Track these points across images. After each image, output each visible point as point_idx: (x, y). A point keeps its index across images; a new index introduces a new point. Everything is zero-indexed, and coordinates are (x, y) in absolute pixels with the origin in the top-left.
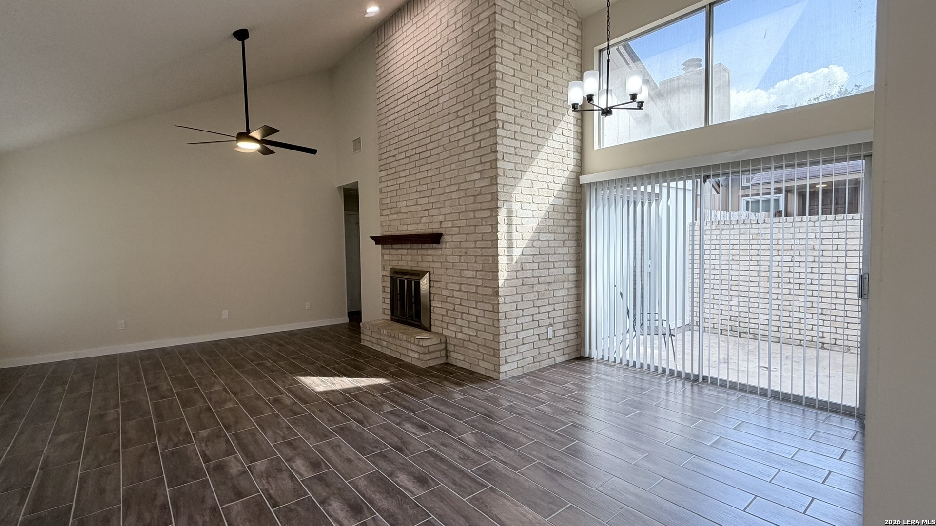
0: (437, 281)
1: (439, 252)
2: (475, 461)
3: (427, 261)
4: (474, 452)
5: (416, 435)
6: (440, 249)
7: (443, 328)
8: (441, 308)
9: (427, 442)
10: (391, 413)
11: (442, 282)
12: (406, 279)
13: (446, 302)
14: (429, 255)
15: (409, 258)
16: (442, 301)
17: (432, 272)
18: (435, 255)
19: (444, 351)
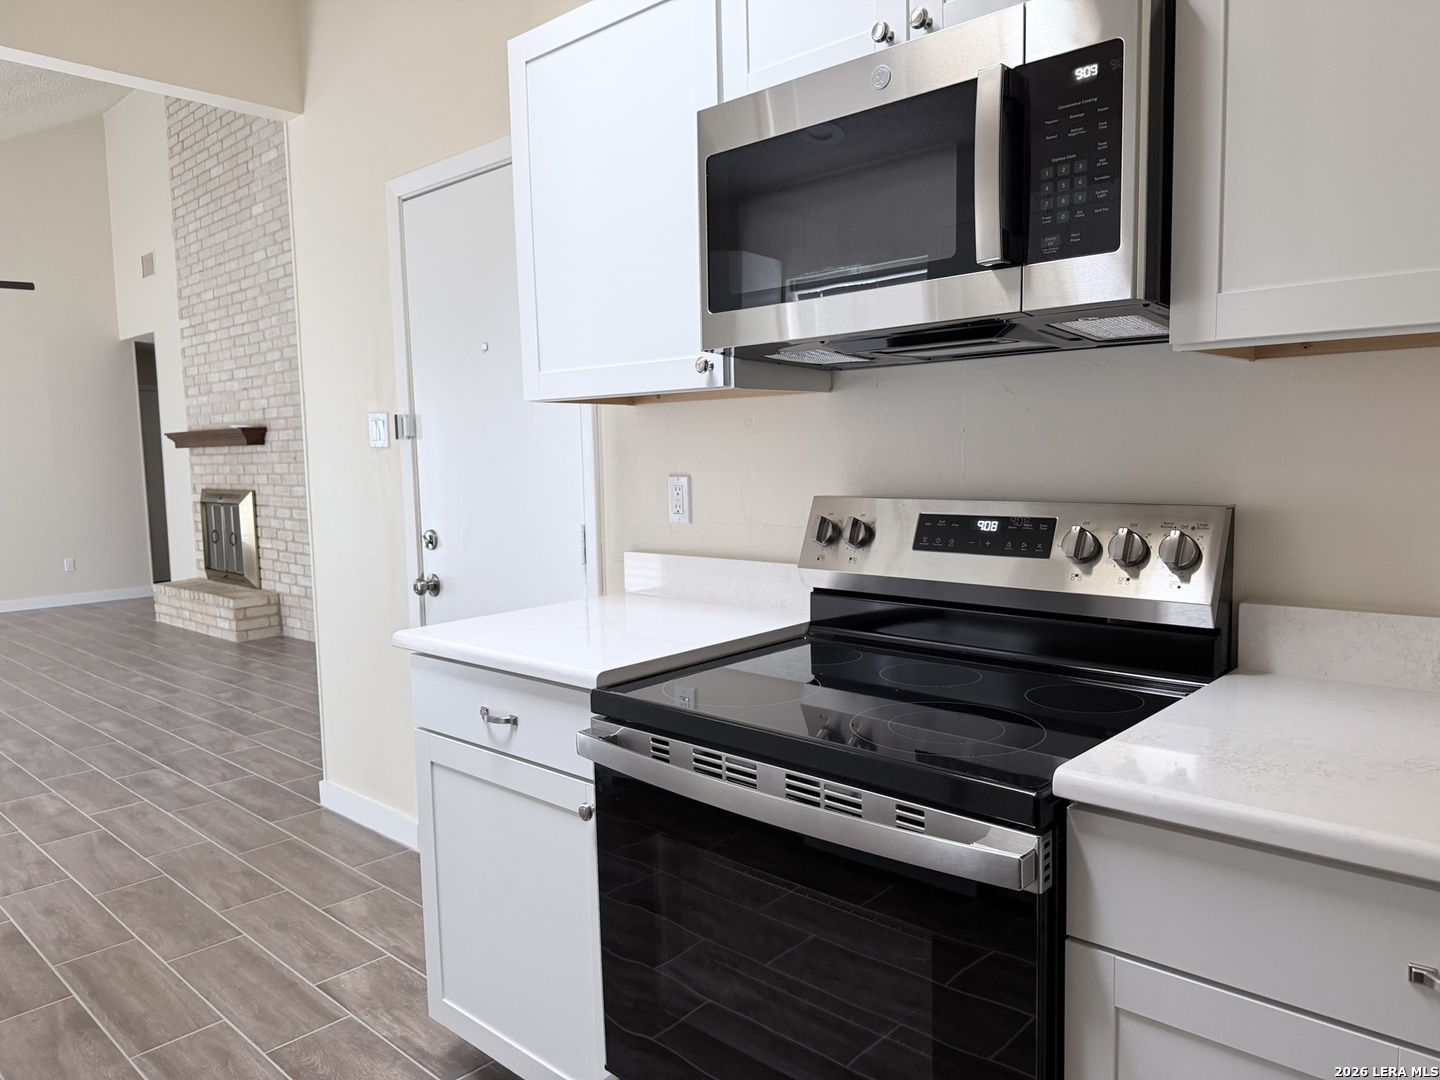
0: (265, 506)
1: (264, 459)
3: (250, 474)
6: (266, 452)
7: (275, 582)
8: (272, 549)
11: (270, 506)
12: (222, 504)
14: (252, 463)
15: (227, 469)
16: (272, 539)
17: (257, 493)
18: (259, 463)
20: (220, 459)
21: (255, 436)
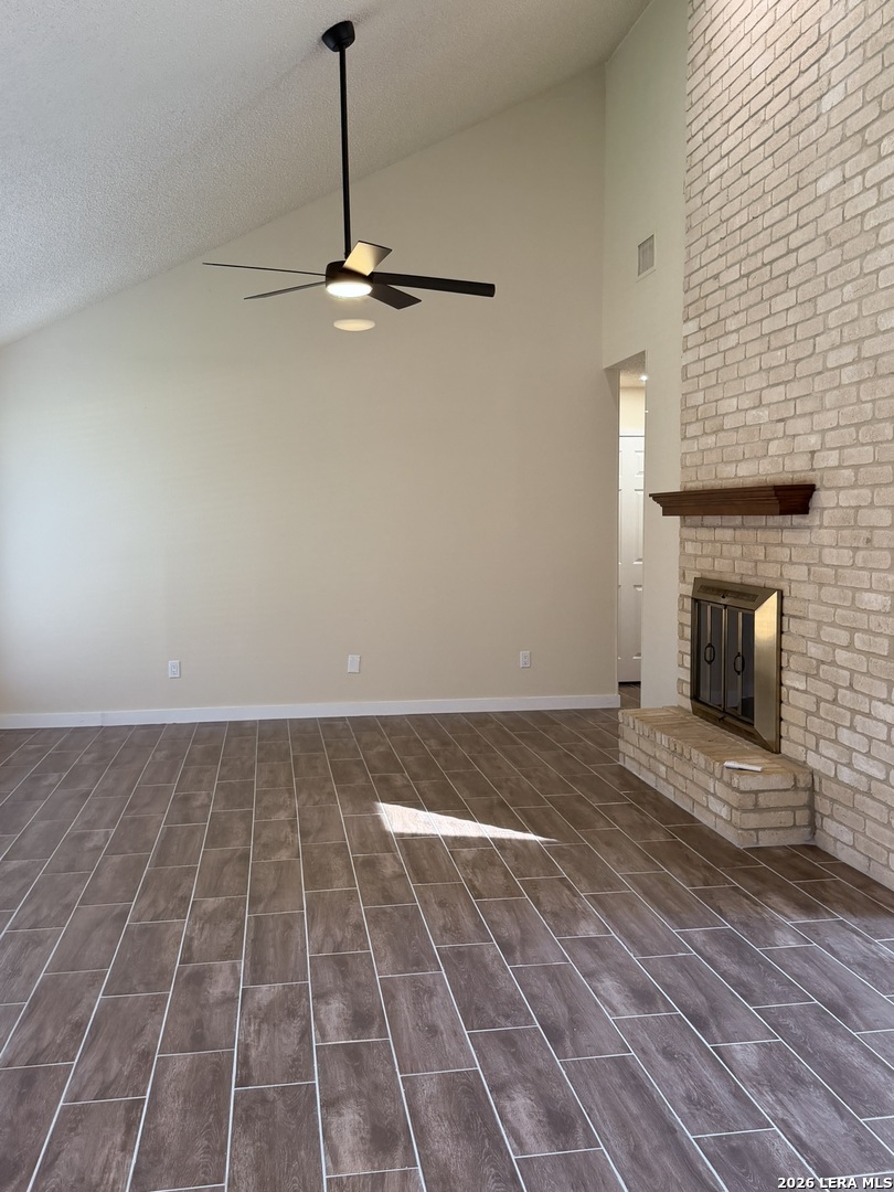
0: (799, 618)
1: (804, 538)
2: (723, 1116)
3: (776, 562)
4: (737, 1094)
5: (614, 1010)
6: (809, 527)
7: (807, 749)
8: (805, 692)
9: (629, 1034)
10: (590, 943)
11: (809, 620)
12: (726, 606)
13: (816, 676)
14: (781, 544)
15: (736, 550)
16: (807, 675)
17: (786, 593)
18: (795, 546)
19: (807, 812)
20: (728, 534)
21: (794, 499)
